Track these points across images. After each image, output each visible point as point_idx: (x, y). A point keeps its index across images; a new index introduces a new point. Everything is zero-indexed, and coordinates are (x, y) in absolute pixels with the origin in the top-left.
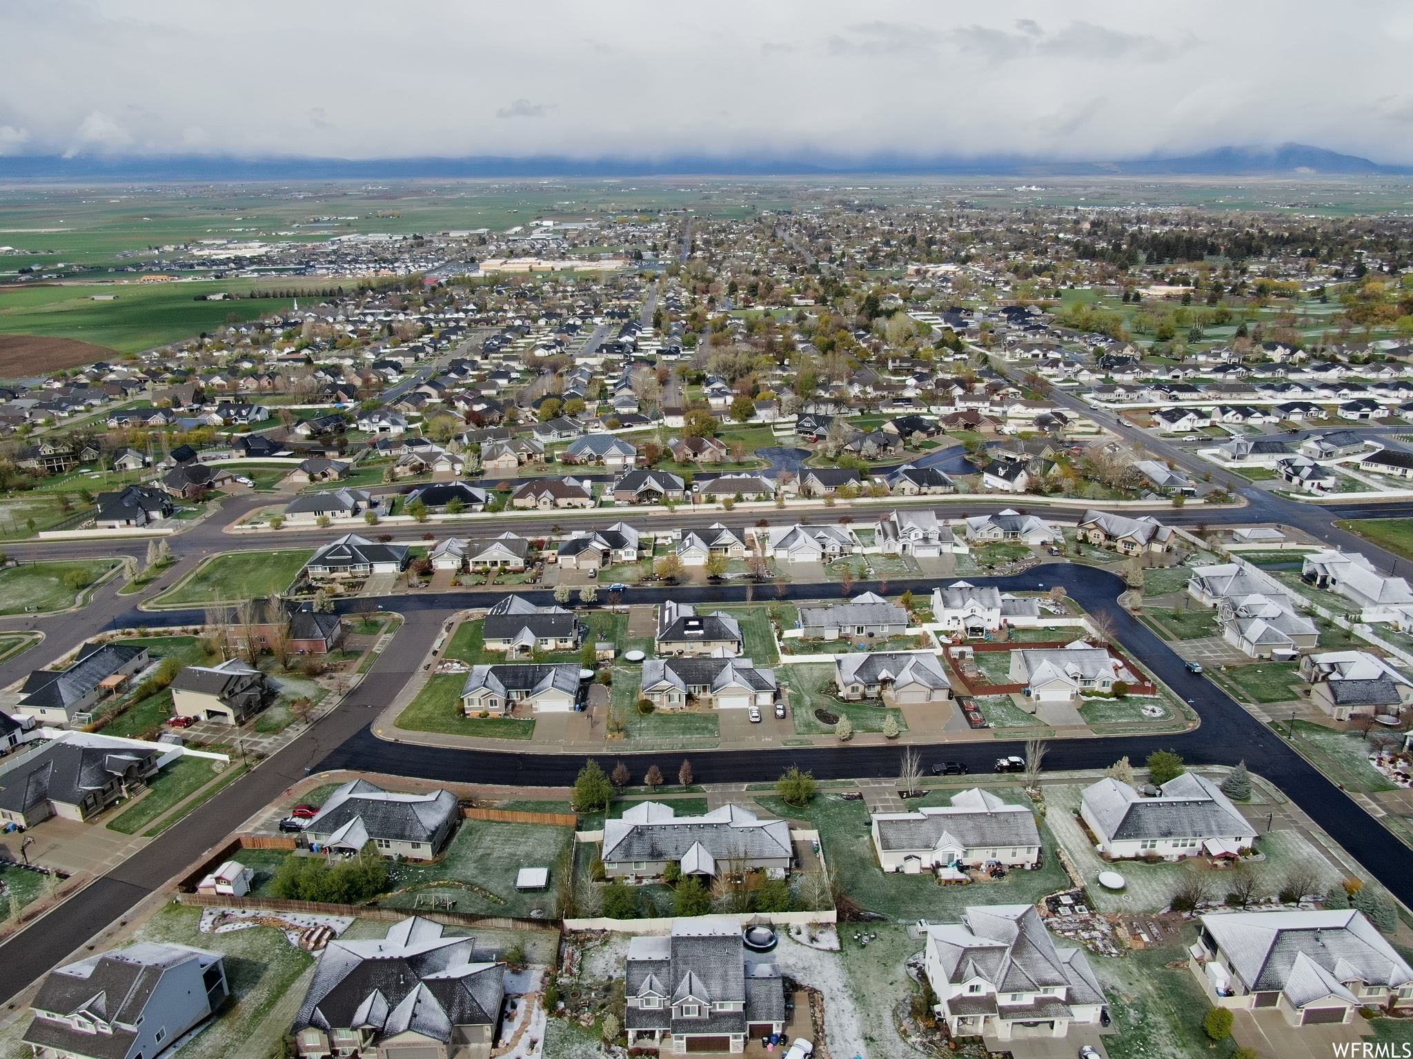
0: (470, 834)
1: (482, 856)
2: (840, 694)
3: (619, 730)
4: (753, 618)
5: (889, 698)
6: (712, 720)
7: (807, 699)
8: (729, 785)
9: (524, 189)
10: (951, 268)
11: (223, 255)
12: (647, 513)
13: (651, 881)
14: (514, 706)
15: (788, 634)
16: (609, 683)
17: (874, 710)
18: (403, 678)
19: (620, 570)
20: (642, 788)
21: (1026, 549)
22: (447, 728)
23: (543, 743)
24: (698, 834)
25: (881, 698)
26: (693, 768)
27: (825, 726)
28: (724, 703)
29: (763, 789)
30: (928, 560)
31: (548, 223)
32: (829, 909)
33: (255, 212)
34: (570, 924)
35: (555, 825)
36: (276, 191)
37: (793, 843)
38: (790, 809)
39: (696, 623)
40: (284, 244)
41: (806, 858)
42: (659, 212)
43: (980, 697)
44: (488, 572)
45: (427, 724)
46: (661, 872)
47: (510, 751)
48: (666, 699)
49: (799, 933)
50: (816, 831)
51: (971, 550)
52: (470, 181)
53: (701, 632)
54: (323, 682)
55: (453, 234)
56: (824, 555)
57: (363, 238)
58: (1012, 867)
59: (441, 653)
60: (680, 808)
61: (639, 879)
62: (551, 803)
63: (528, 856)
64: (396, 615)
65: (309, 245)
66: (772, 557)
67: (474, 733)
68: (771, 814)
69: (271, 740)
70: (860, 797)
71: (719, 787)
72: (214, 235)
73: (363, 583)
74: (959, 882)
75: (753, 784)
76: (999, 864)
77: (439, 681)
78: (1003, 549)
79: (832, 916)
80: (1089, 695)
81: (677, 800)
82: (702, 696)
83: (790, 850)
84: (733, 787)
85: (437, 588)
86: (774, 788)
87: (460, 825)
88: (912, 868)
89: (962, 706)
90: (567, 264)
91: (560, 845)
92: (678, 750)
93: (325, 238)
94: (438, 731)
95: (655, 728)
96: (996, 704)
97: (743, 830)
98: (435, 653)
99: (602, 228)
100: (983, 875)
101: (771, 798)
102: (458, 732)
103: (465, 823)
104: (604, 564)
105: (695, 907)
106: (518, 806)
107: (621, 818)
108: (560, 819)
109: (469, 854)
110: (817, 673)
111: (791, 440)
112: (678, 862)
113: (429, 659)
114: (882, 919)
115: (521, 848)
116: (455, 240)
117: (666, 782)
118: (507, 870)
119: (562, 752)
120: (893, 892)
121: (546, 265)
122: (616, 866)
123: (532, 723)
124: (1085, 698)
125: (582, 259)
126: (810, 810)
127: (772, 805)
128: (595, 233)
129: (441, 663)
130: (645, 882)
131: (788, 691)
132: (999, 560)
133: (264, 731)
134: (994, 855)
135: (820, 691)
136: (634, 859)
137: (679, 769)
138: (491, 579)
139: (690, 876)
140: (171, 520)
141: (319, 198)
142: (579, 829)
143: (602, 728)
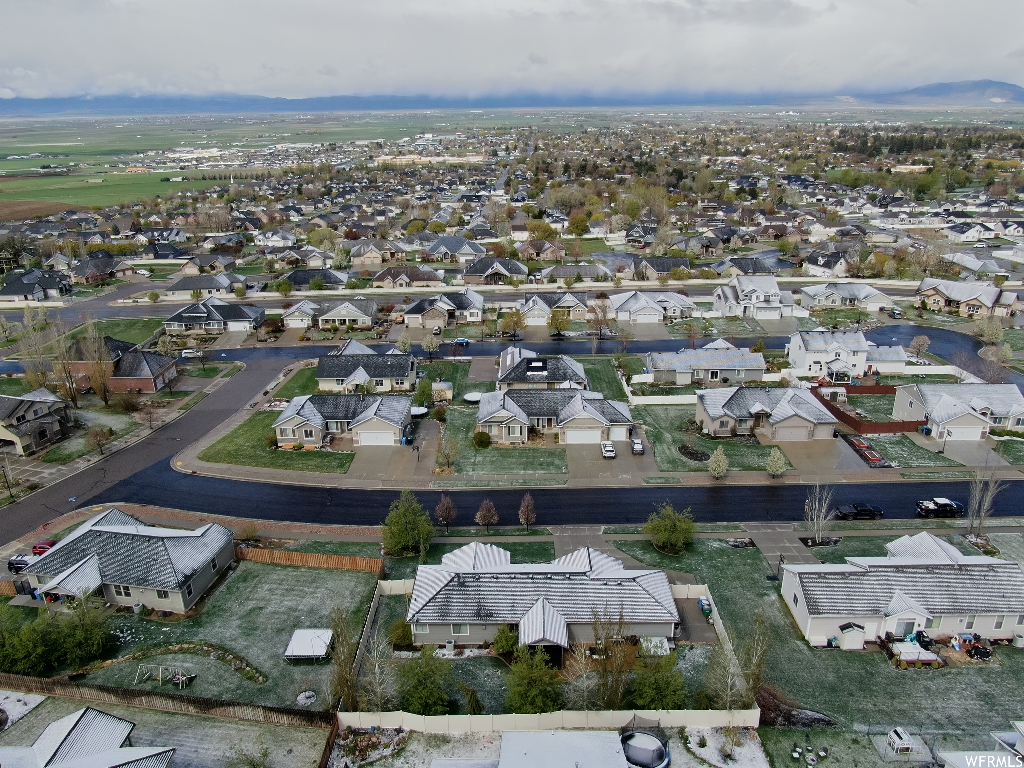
0: (245, 581)
1: (253, 610)
2: (705, 431)
3: (450, 465)
4: (598, 367)
5: (763, 435)
6: (558, 456)
7: (668, 436)
8: (582, 527)
9: (412, 117)
10: (735, 158)
11: (190, 156)
12: (494, 291)
13: (476, 652)
14: (333, 440)
15: (637, 379)
16: (443, 420)
17: (749, 447)
18: (224, 415)
19: (464, 329)
20: (473, 530)
21: (867, 315)
22: (255, 461)
23: (360, 478)
24: (543, 586)
25: (754, 436)
26: (536, 507)
27: (693, 463)
28: (573, 437)
29: (624, 532)
30: (770, 322)
31: (429, 136)
32: (747, 707)
33: (219, 132)
34: (347, 719)
35: (355, 570)
36: (235, 119)
37: (676, 601)
38: (663, 557)
39: (540, 364)
40: (235, 150)
41: (695, 622)
42: (511, 129)
43: (870, 436)
44: (336, 330)
45: (234, 457)
46: (491, 640)
47: (320, 485)
48: (505, 432)
49: (703, 744)
50: (705, 588)
51: (810, 315)
52: (374, 113)
53: (545, 373)
54: (137, 417)
55: (358, 143)
56: (665, 318)
57: (293, 146)
58: (996, 643)
59: (272, 393)
60: (519, 554)
61: (460, 648)
62: (358, 544)
63: (312, 612)
64: (239, 364)
65: (253, 151)
66: (614, 320)
67: (285, 467)
68: (638, 564)
69: (54, 471)
70: (752, 544)
71: (569, 531)
72: (185, 146)
73: (216, 339)
74: (927, 664)
75: (613, 527)
76: (977, 638)
77: (262, 417)
78: (842, 314)
79: (752, 717)
80: (1000, 435)
81: (515, 544)
82: (546, 431)
83: (676, 613)
84: (586, 530)
85: (284, 342)
86: (640, 532)
87: (235, 569)
88: (852, 642)
89: (852, 444)
90: (441, 159)
91: (358, 599)
92: (518, 487)
93: (265, 146)
94: (244, 464)
95: (492, 463)
96: (891, 443)
97: (606, 582)
98: (267, 393)
99: (468, 138)
100: (957, 655)
101: (636, 544)
102: (265, 465)
103: (242, 566)
104: (449, 324)
105: (539, 702)
106: (317, 547)
107: (440, 562)
108: (362, 563)
109: (236, 608)
110: (673, 413)
111: (623, 248)
112: (515, 627)
113: (259, 398)
114: (829, 724)
115: (305, 601)
116: (359, 146)
117: (503, 522)
118: (280, 631)
119: (380, 487)
120: (831, 677)
121: (425, 160)
122: (427, 630)
123: (352, 457)
124: (996, 438)
125: (453, 156)
126: (691, 560)
127: (639, 553)
128: (463, 141)
129: (269, 401)
130: (468, 653)
131: (645, 427)
132: (841, 322)
133: (50, 461)
134: (970, 626)
135: (680, 429)
136: (454, 620)
137: (519, 509)
138: (339, 335)
139: (532, 648)
140: (66, 298)
141: (264, 124)
142: (385, 577)
143: (431, 463)
